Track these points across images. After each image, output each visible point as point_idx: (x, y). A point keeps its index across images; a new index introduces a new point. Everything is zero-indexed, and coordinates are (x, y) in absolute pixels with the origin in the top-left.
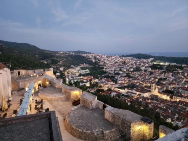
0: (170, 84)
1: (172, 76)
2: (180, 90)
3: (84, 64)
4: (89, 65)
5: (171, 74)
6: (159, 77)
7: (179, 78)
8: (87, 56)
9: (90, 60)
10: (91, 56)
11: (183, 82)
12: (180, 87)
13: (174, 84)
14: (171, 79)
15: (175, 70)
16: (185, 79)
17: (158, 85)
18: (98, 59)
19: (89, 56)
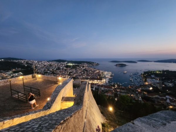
0: (74, 74)
1: (75, 70)
2: (78, 76)
3: (16, 68)
4: (22, 69)
5: (74, 69)
6: (69, 72)
7: (78, 71)
8: (18, 62)
9: (23, 65)
10: (23, 62)
11: (79, 73)
12: (78, 75)
13: (76, 74)
14: (74, 72)
15: (76, 67)
16: (80, 71)
17: (69, 76)
18: (29, 64)
19: (21, 62)
